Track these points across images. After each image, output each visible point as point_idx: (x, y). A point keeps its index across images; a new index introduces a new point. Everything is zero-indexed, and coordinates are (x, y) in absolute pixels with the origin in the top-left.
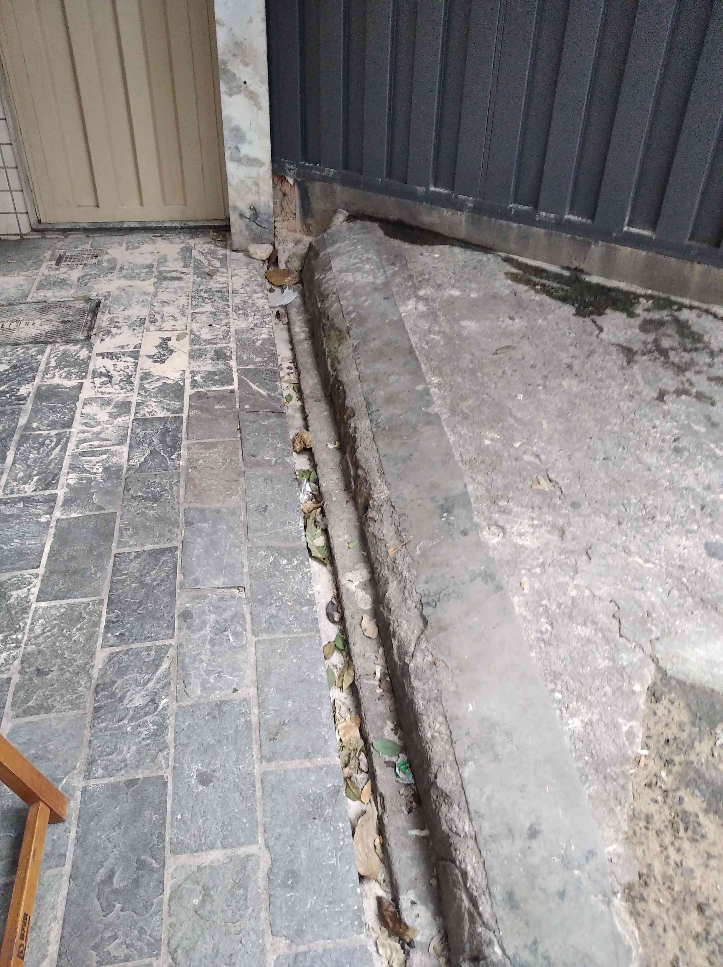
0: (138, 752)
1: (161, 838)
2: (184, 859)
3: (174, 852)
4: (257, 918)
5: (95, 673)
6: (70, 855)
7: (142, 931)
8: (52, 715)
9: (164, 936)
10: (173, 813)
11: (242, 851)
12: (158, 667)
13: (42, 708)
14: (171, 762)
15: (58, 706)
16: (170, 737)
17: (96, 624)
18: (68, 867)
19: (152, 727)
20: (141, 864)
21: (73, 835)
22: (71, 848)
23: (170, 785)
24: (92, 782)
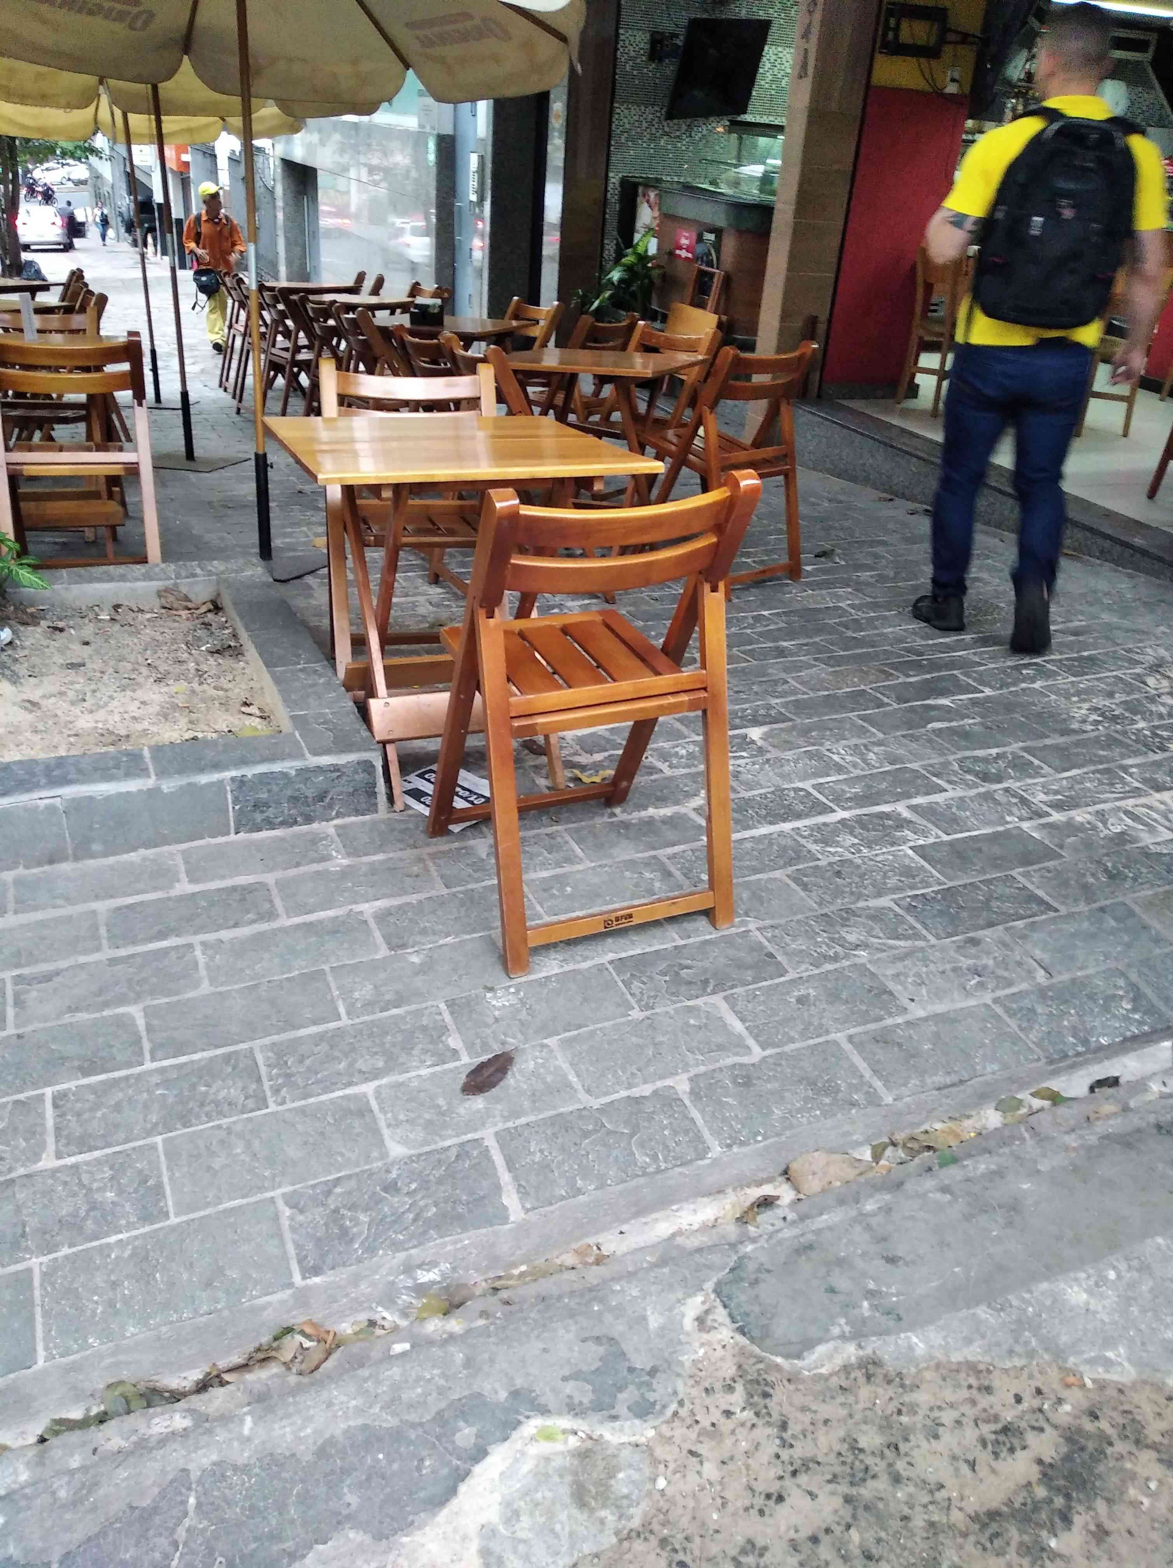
0: (802, 951)
1: (732, 987)
2: (724, 1007)
3: (725, 998)
4: (697, 1065)
5: (861, 904)
6: (691, 940)
7: (656, 997)
8: (802, 894)
9: (657, 1010)
10: (759, 989)
11: (751, 1042)
12: (897, 938)
13: (805, 887)
14: (805, 974)
15: (814, 894)
16: (828, 967)
17: (912, 888)
18: (683, 942)
19: (831, 953)
20: (706, 982)
21: (708, 937)
22: (698, 939)
23: (782, 979)
24: (758, 933)
